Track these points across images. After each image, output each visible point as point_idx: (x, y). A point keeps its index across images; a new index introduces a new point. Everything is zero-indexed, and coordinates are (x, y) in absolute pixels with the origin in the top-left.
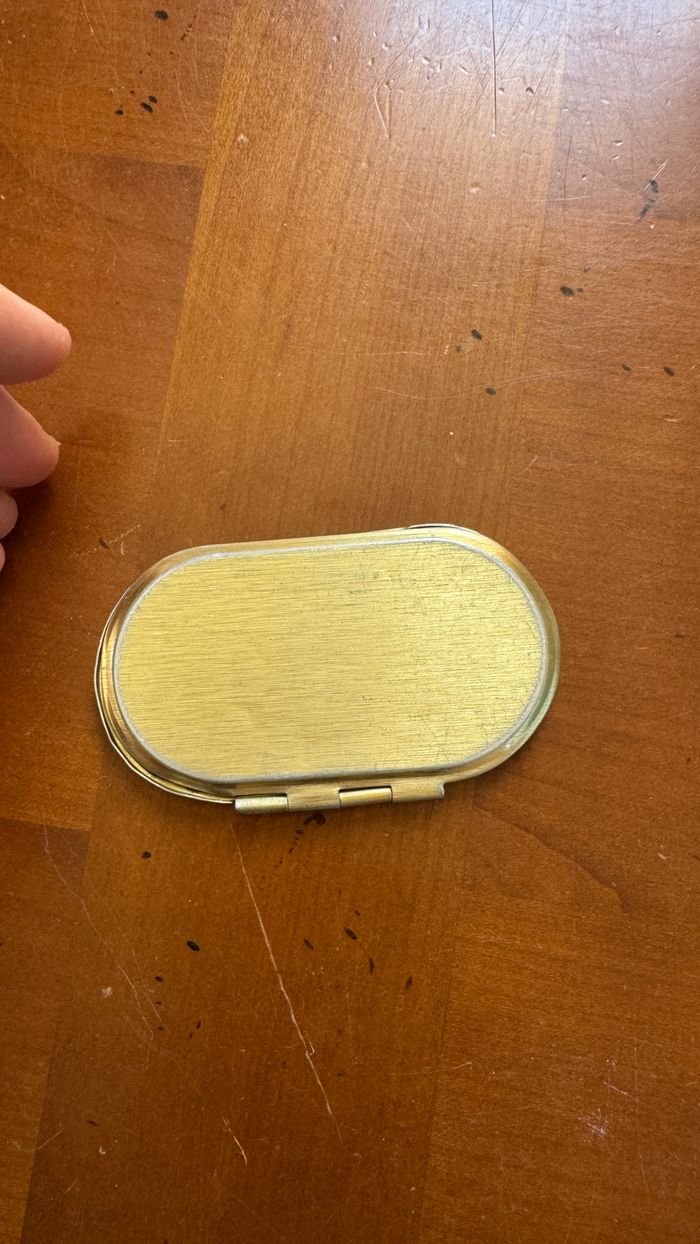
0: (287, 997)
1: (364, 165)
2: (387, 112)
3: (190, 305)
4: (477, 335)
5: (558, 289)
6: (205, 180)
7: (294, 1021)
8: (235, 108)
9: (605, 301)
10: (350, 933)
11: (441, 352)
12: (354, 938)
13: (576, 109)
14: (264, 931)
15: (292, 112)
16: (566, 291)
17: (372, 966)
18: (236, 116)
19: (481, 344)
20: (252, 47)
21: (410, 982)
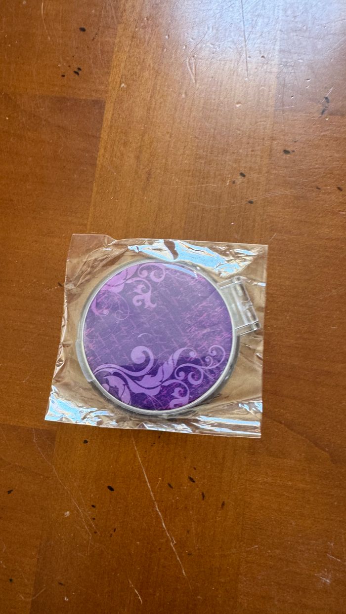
0: (160, 514)
1: (183, 96)
2: (194, 70)
3: (100, 167)
4: (243, 175)
5: (282, 151)
6: (106, 106)
7: (164, 526)
8: (120, 71)
9: (305, 156)
10: (191, 480)
11: (226, 183)
12: (194, 482)
13: (286, 65)
14: (147, 480)
15: (147, 72)
16: (286, 152)
17: (204, 496)
18: (120, 75)
19: (245, 180)
20: (127, 42)
21: (223, 504)
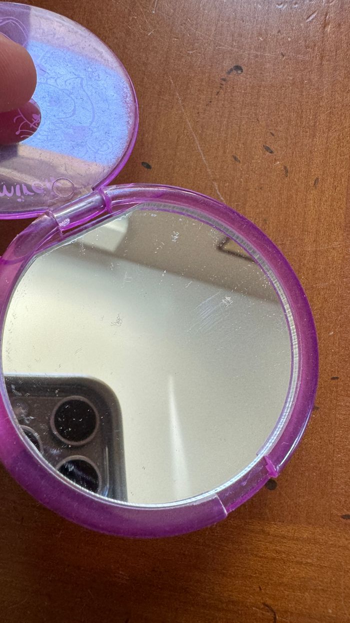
10: (267, 149)
12: (271, 152)
14: (201, 151)
17: (287, 172)
21: (317, 181)
